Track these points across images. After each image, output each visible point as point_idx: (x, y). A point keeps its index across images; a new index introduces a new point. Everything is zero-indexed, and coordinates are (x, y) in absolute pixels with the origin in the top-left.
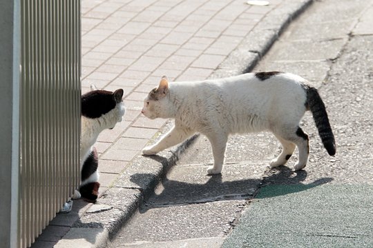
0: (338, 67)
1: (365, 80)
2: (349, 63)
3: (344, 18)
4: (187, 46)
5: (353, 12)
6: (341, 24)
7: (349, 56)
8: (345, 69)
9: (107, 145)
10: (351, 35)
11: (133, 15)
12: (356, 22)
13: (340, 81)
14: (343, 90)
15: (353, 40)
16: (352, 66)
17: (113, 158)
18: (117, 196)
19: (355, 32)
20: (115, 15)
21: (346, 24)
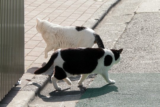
0: (130, 26)
1: (140, 31)
2: (134, 24)
3: (133, 6)
4: (70, 17)
5: (137, 4)
6: (132, 8)
7: (134, 21)
8: (132, 26)
9: (36, 58)
10: (135, 13)
11: (49, 5)
12: (137, 8)
13: (130, 31)
14: (131, 35)
15: (136, 15)
16: (135, 25)
17: (38, 62)
18: (39, 78)
19: (137, 12)
20: (42, 5)
21: (134, 8)
